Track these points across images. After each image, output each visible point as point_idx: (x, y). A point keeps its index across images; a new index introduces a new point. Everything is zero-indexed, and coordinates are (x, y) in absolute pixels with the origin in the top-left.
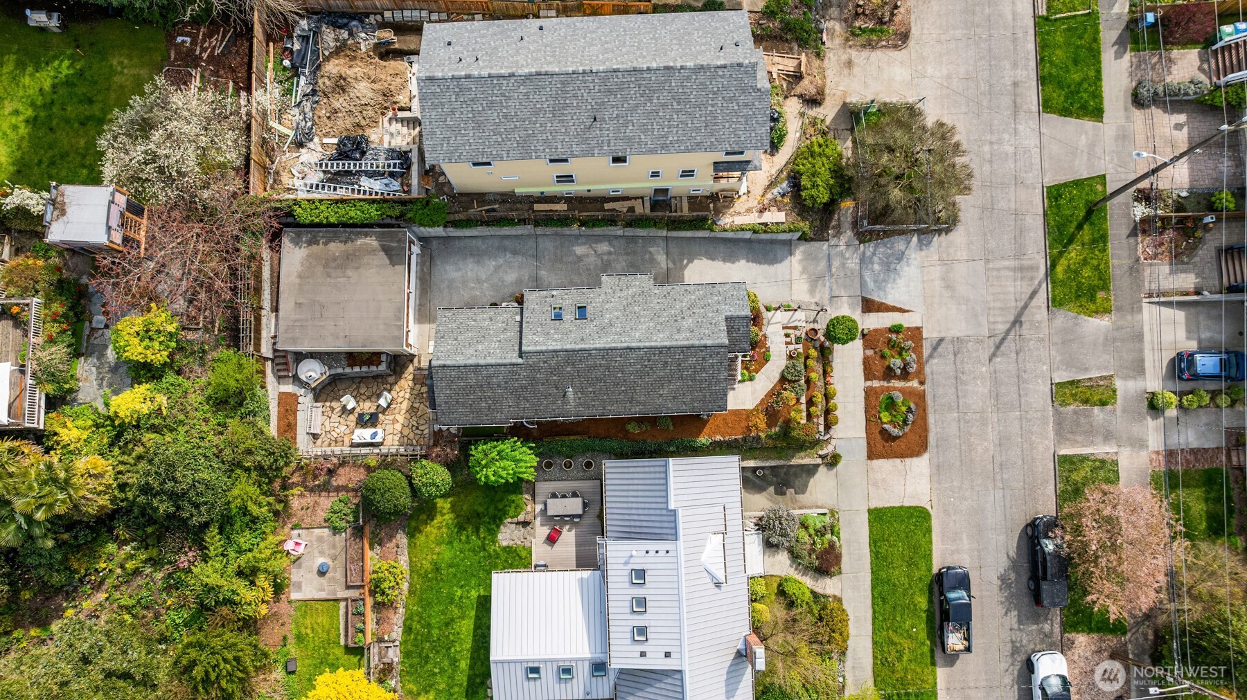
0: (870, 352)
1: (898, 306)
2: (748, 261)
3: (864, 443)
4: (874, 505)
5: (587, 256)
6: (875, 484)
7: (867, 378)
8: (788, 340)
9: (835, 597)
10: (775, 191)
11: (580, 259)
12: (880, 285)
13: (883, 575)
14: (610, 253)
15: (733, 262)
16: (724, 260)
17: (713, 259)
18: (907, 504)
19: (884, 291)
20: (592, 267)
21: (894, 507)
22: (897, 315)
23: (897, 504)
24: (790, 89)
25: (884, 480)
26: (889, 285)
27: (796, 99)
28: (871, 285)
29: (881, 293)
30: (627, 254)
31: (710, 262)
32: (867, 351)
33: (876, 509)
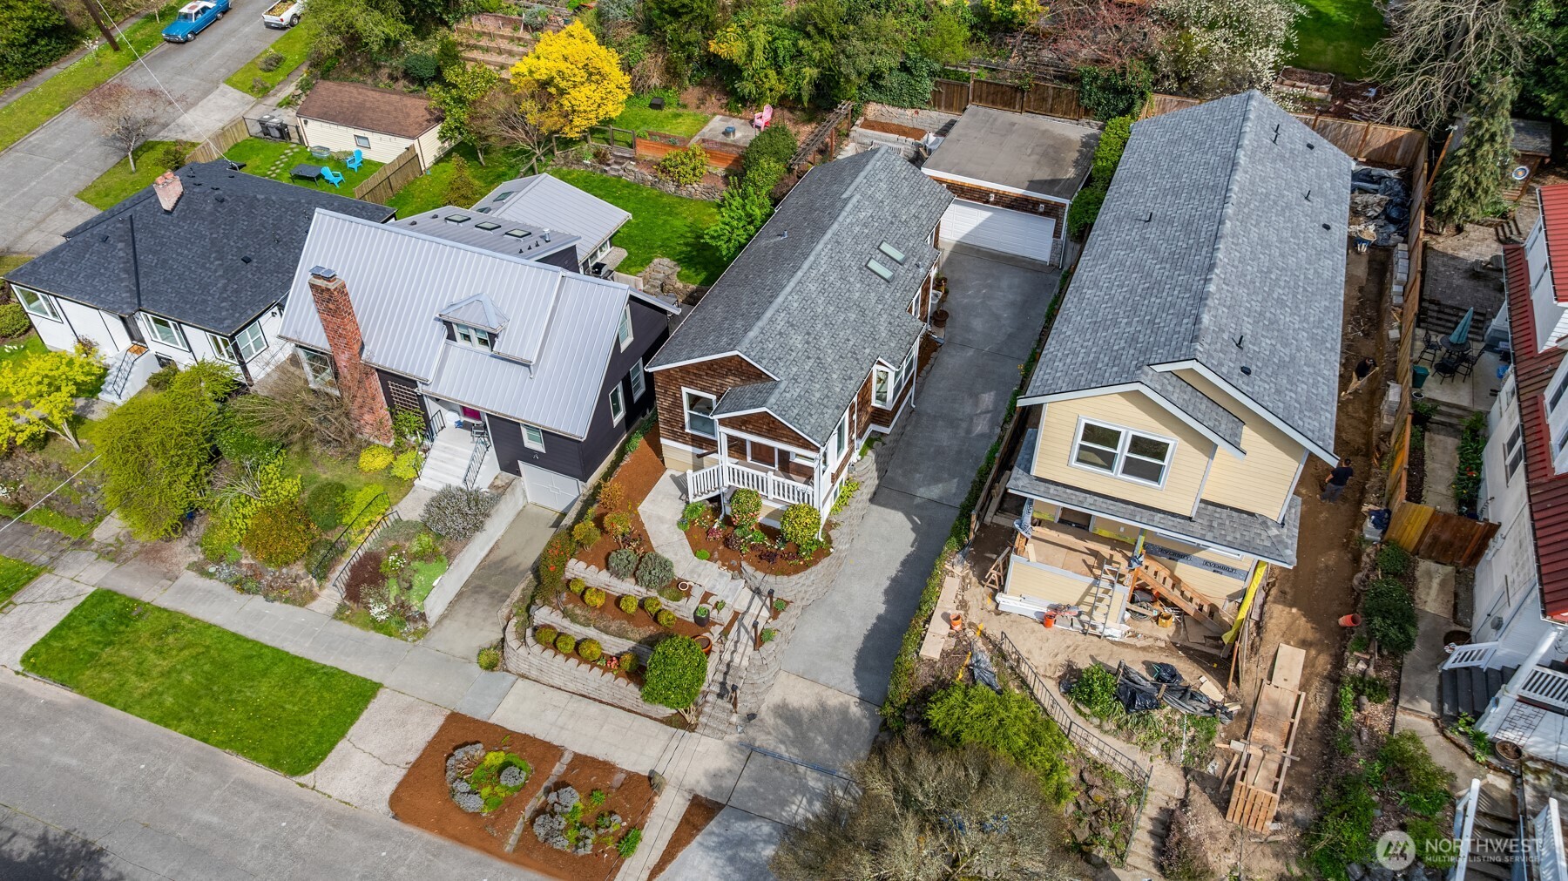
0: (619, 778)
1: (670, 868)
2: (879, 618)
3: (481, 715)
4: (382, 696)
5: (976, 404)
6: (408, 709)
7: (577, 756)
8: (712, 600)
9: (314, 597)
10: (985, 657)
11: (975, 396)
12: (731, 847)
13: (280, 670)
14: (968, 431)
15: (887, 592)
16: (894, 580)
17: (904, 564)
18: (342, 745)
19: (714, 849)
20: (957, 406)
21: (352, 724)
22: (655, 857)
23: (353, 731)
24: (1203, 780)
25: (404, 724)
26: (720, 863)
27: (1179, 793)
28: (740, 827)
29: (714, 840)
30: (959, 452)
31: (902, 557)
32: (623, 776)
33: (374, 695)
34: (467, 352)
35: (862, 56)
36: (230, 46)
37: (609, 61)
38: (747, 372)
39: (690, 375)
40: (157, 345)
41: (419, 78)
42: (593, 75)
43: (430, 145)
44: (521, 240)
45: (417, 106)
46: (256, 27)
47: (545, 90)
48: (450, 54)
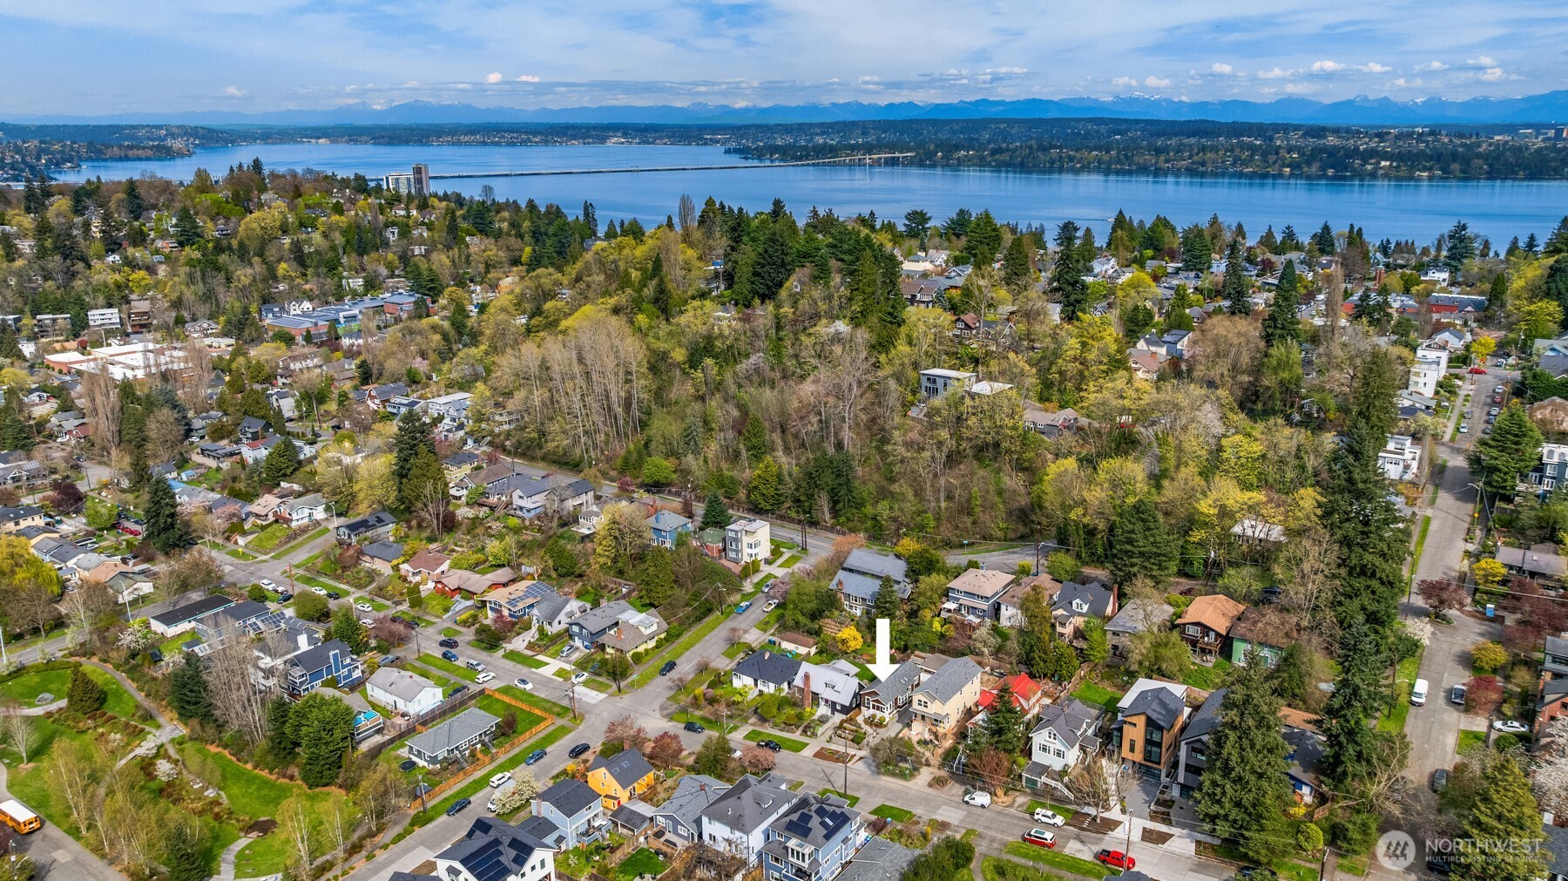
3: (827, 747)
9: (796, 731)
13: (789, 741)
21: (805, 747)
34: (829, 690)
35: (912, 641)
36: (753, 616)
37: (858, 635)
38: (876, 694)
39: (867, 694)
40: (760, 687)
41: (810, 633)
42: (855, 639)
43: (813, 650)
44: (841, 671)
45: (811, 640)
46: (759, 611)
47: (844, 641)
48: (820, 628)
